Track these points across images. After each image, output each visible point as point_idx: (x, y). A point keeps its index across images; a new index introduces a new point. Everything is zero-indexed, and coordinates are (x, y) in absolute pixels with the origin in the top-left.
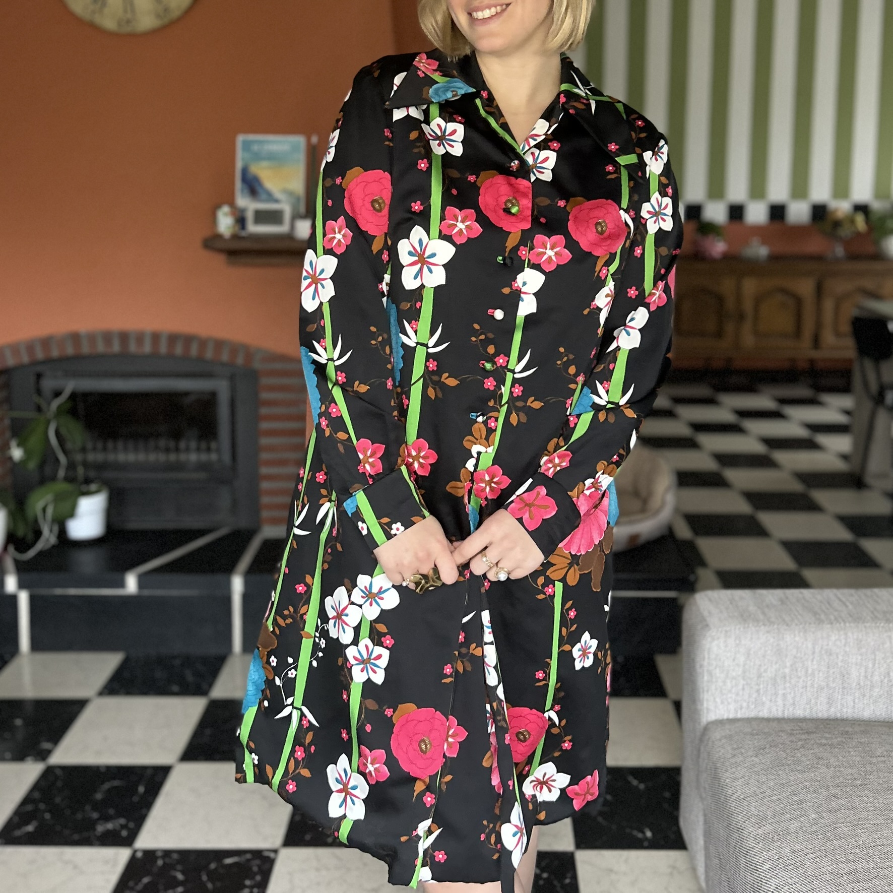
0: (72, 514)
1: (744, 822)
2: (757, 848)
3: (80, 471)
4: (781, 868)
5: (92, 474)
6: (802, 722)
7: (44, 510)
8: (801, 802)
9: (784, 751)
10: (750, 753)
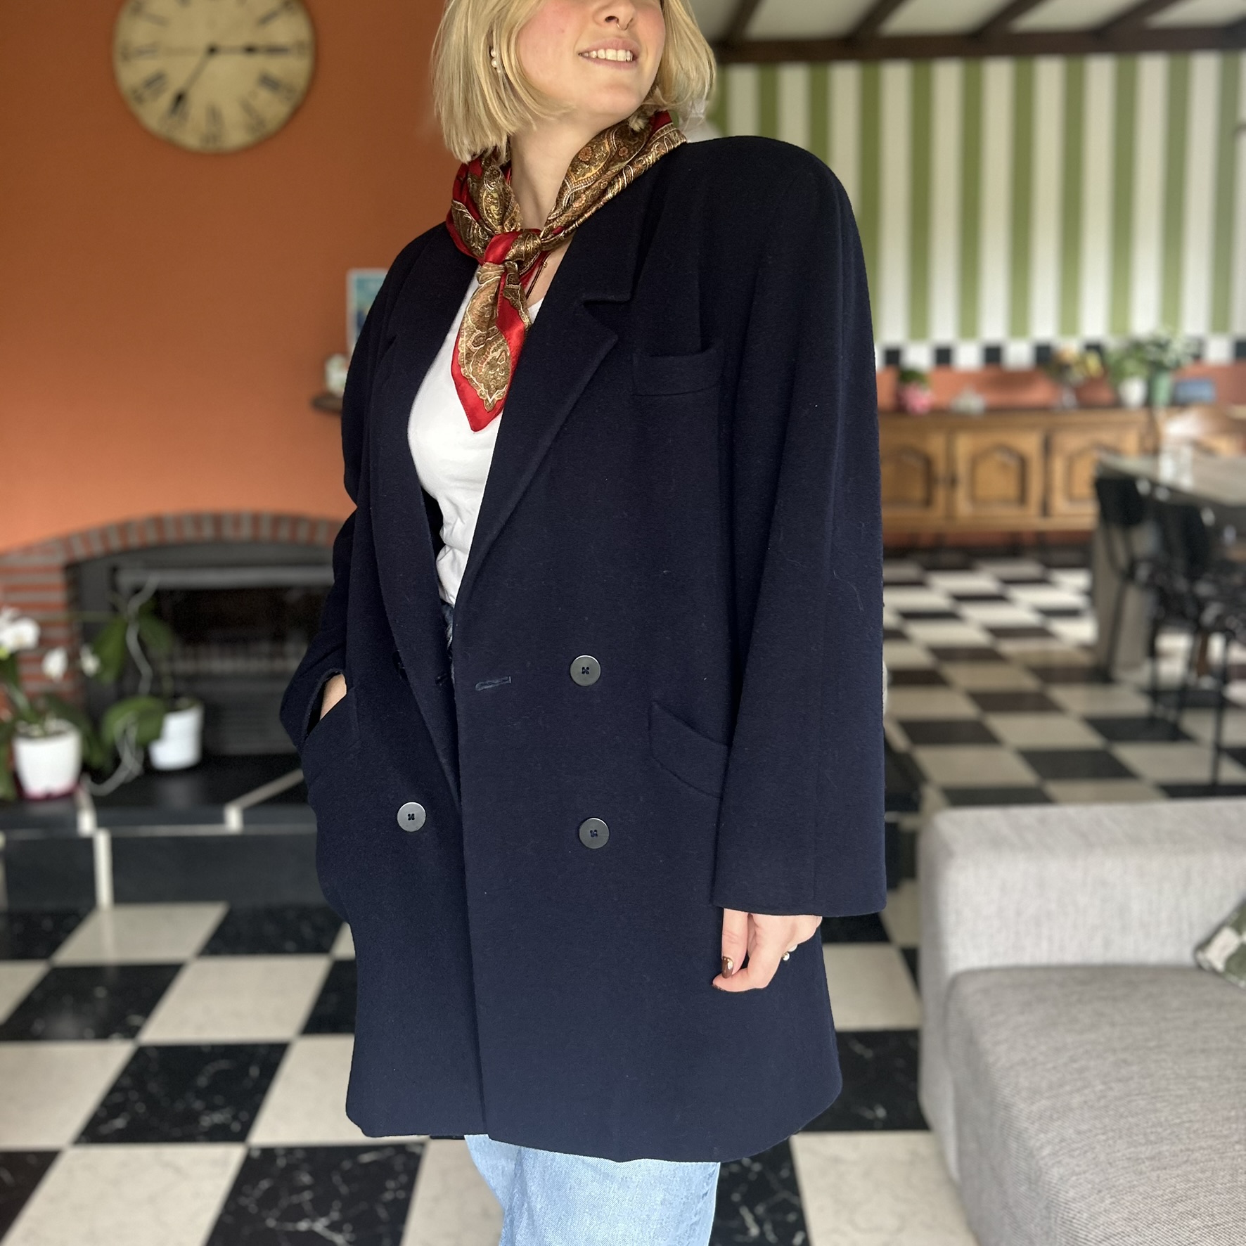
0: (158, 737)
3: (168, 684)
5: (182, 687)
7: (125, 732)
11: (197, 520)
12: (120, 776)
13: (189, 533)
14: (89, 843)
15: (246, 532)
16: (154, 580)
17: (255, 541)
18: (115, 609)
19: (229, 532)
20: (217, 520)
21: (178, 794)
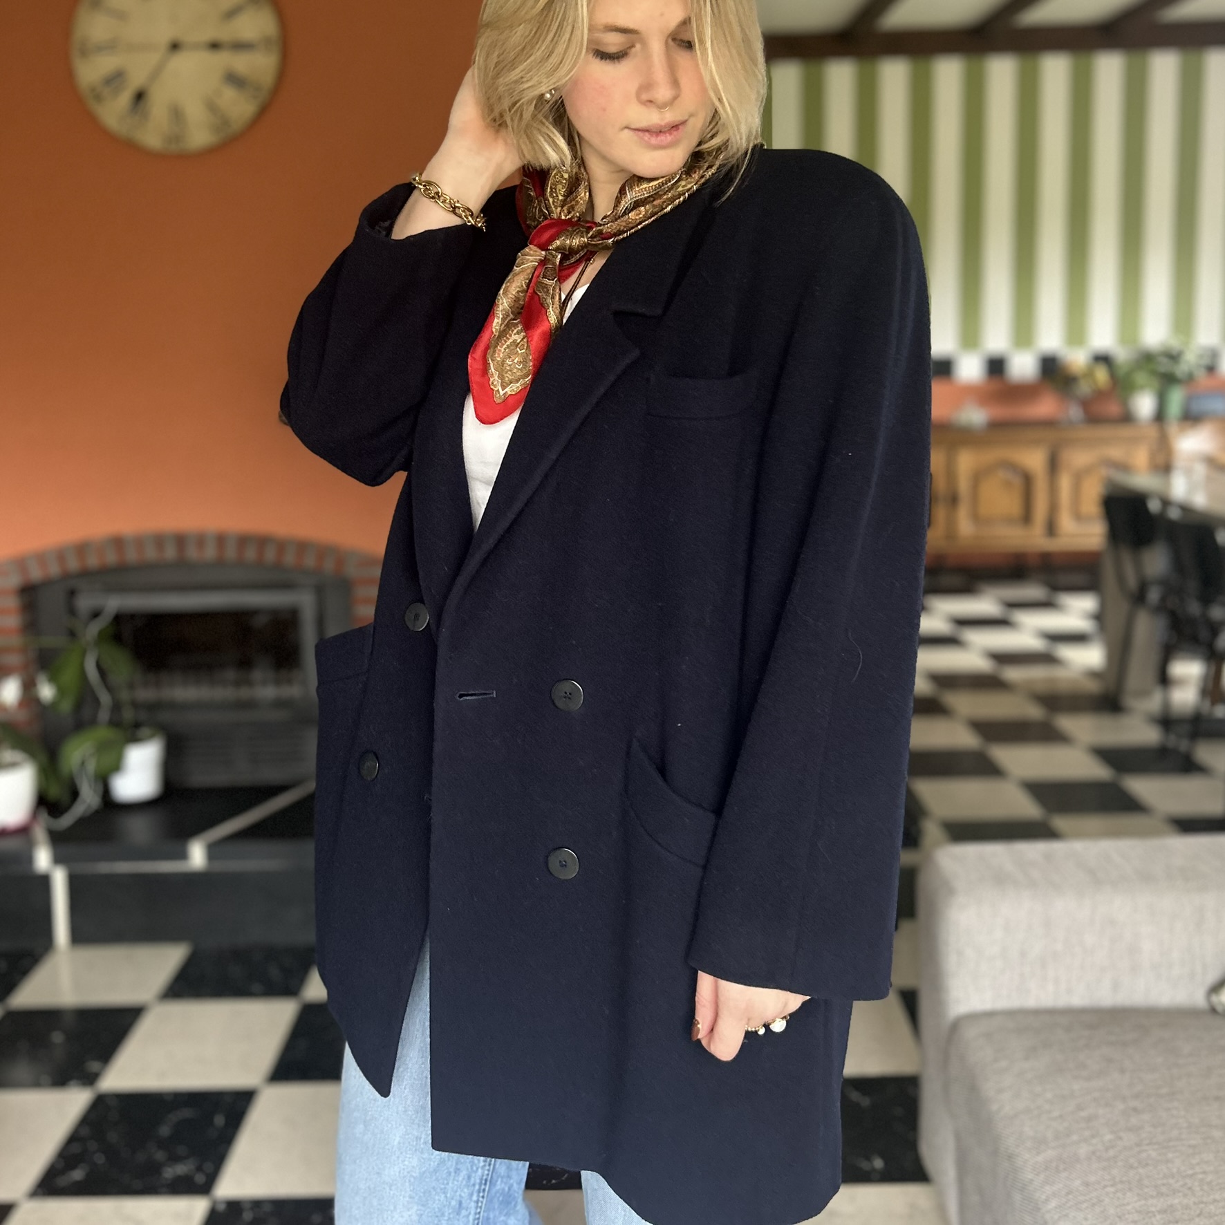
0: (118, 768)
3: (128, 713)
5: (143, 716)
7: (83, 764)
11: (159, 540)
12: (78, 810)
13: (151, 554)
14: (44, 882)
15: (210, 553)
16: (114, 603)
17: (220, 563)
18: (72, 634)
19: (192, 553)
20: (180, 540)
21: (139, 829)
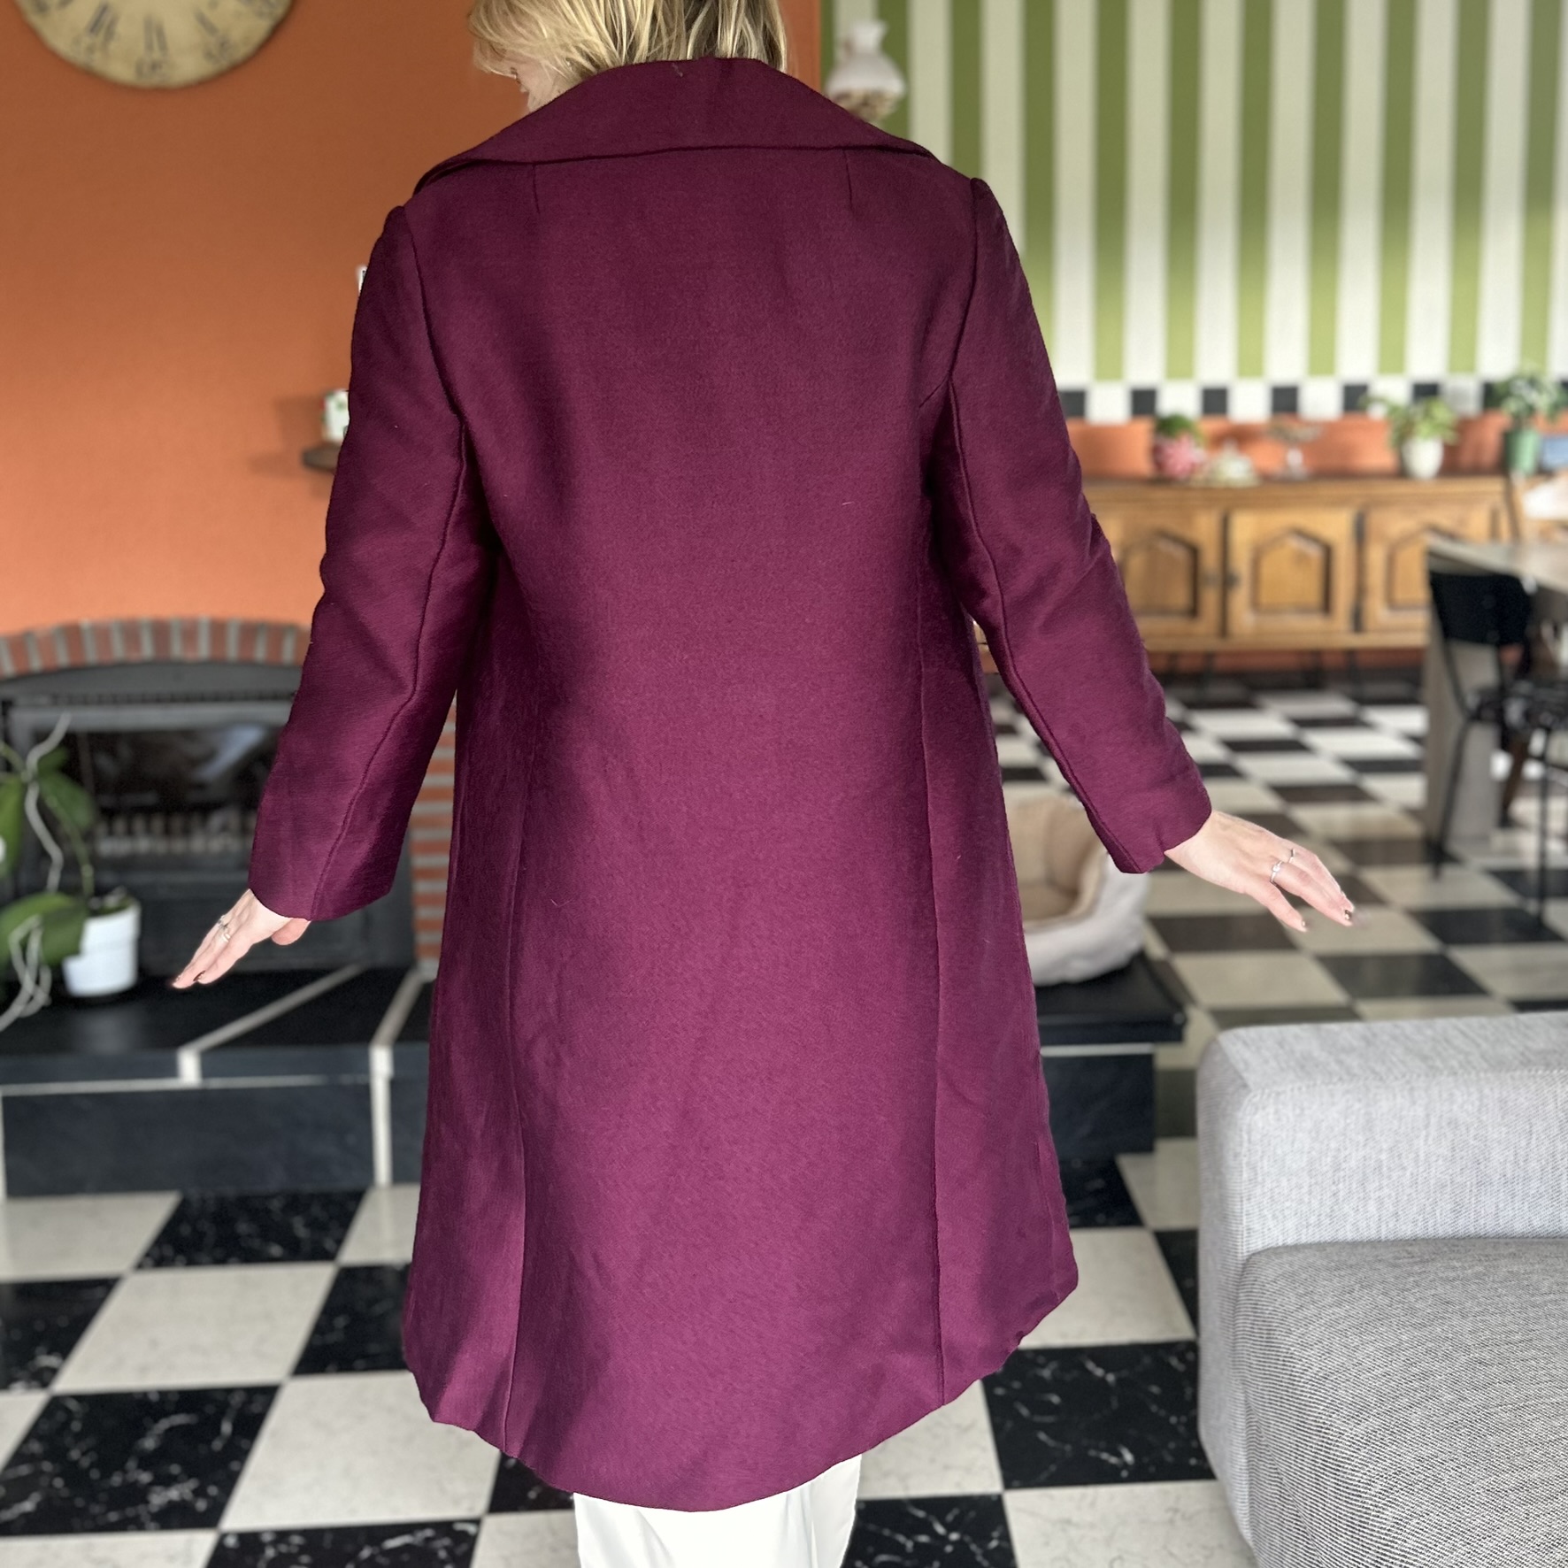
0: (75, 950)
1: (1330, 1416)
2: (1357, 1458)
3: (87, 872)
4: (1402, 1489)
5: (108, 878)
6: (1411, 1245)
7: (24, 946)
8: (1424, 1375)
9: (1385, 1294)
10: (1329, 1300)
11: (131, 631)
12: (17, 1009)
13: (119, 651)
15: (203, 650)
16: (64, 721)
17: (217, 663)
18: (8, 767)
19: (177, 650)
20: (161, 630)
